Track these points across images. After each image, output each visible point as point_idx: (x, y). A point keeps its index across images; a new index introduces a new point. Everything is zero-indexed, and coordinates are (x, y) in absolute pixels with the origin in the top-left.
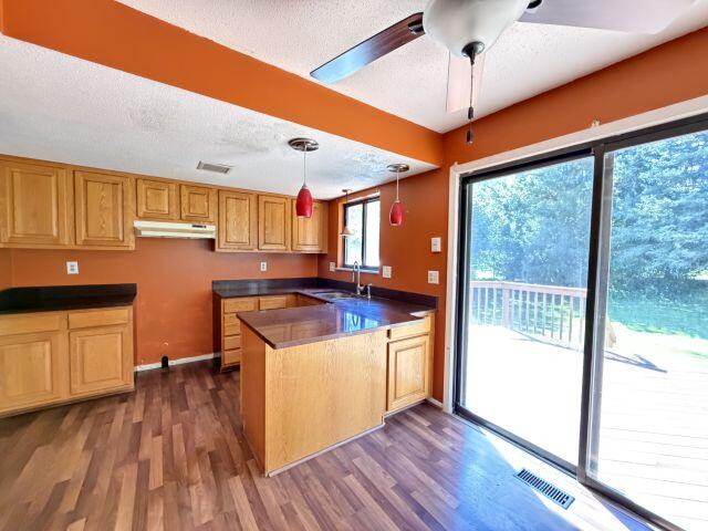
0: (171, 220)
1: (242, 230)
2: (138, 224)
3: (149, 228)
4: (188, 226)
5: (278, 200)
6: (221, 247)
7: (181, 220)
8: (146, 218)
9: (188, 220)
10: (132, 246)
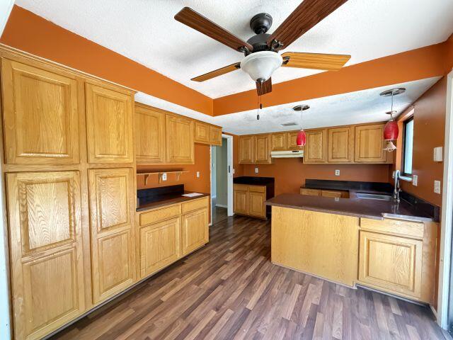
0: (284, 150)
1: (318, 151)
2: (272, 153)
3: (276, 154)
4: (291, 152)
5: (344, 129)
6: (306, 161)
7: (288, 150)
8: (275, 150)
9: (290, 149)
10: (270, 162)
